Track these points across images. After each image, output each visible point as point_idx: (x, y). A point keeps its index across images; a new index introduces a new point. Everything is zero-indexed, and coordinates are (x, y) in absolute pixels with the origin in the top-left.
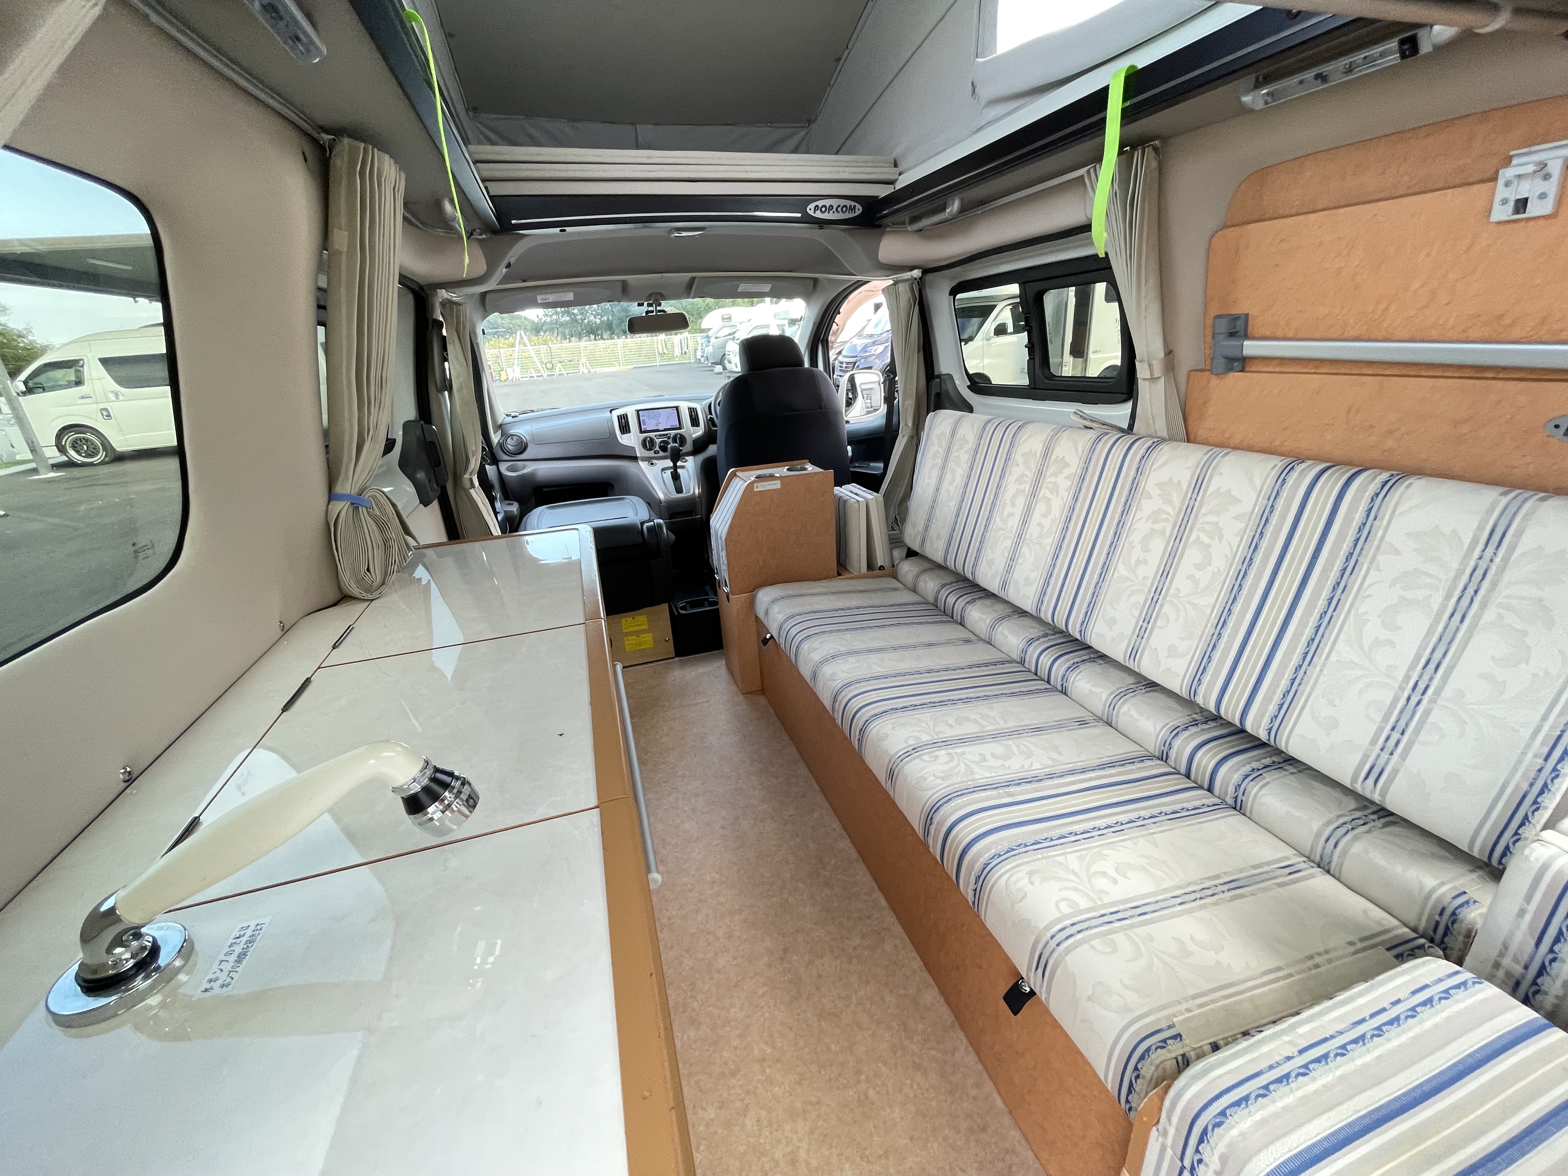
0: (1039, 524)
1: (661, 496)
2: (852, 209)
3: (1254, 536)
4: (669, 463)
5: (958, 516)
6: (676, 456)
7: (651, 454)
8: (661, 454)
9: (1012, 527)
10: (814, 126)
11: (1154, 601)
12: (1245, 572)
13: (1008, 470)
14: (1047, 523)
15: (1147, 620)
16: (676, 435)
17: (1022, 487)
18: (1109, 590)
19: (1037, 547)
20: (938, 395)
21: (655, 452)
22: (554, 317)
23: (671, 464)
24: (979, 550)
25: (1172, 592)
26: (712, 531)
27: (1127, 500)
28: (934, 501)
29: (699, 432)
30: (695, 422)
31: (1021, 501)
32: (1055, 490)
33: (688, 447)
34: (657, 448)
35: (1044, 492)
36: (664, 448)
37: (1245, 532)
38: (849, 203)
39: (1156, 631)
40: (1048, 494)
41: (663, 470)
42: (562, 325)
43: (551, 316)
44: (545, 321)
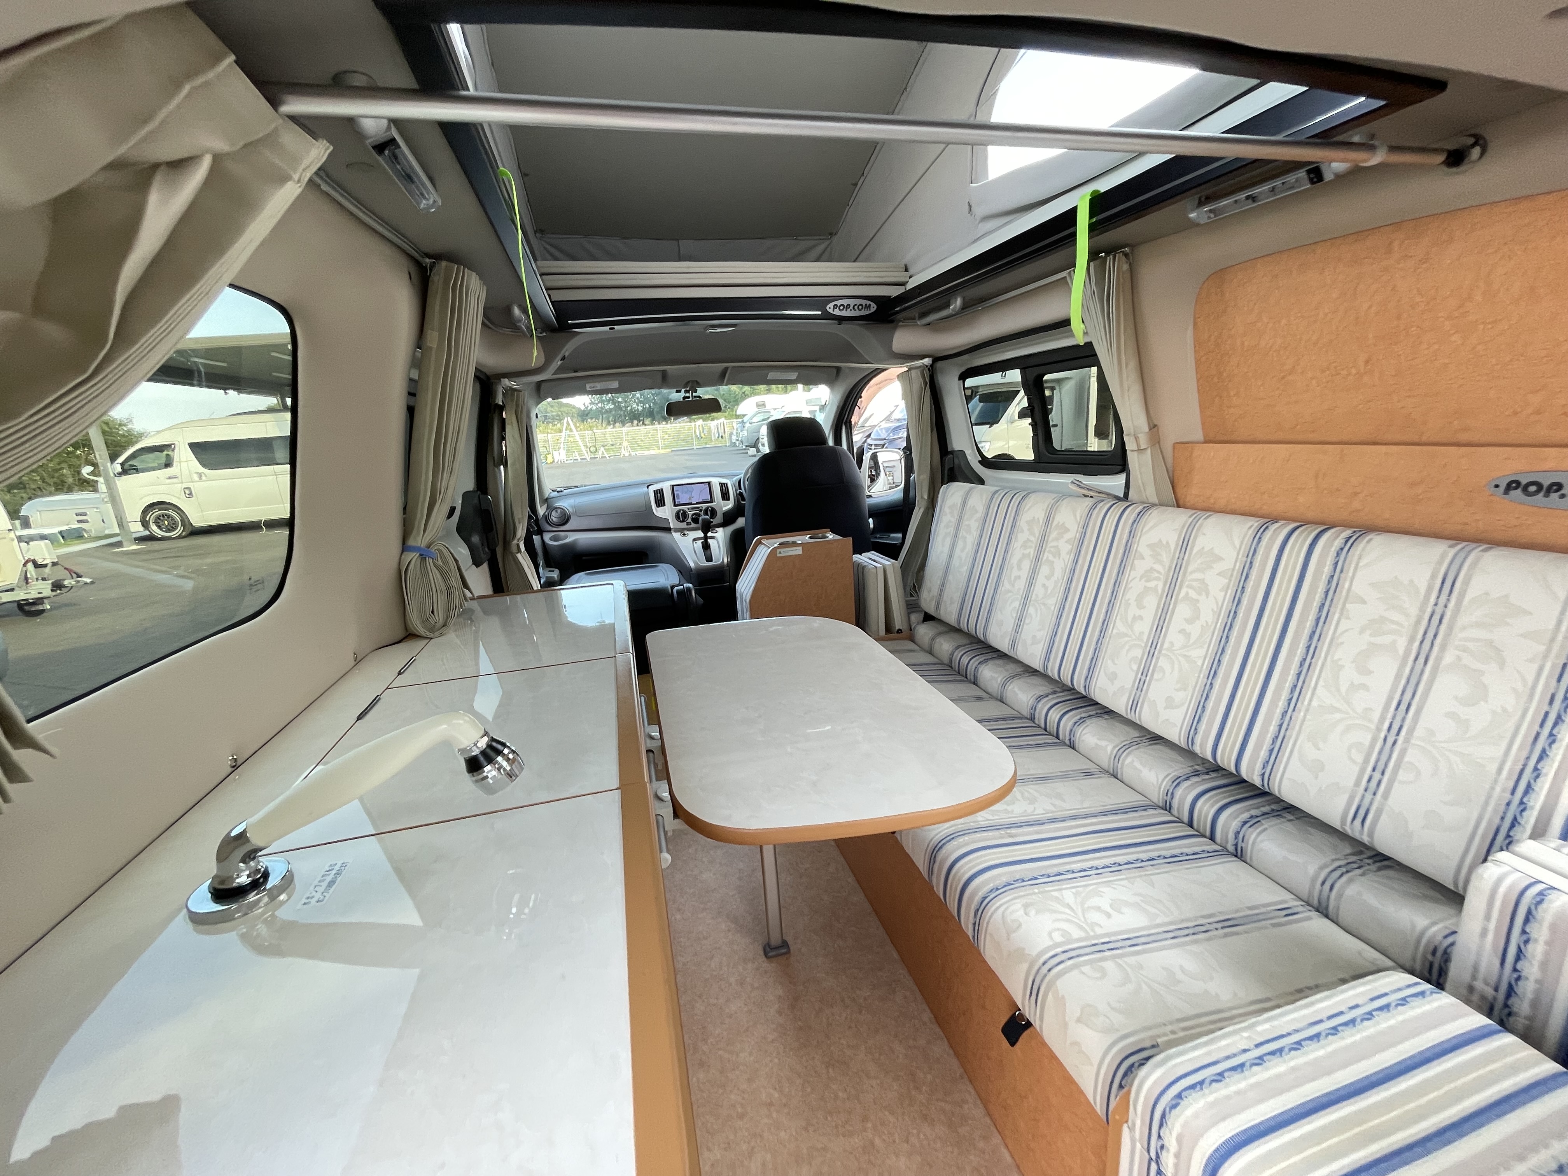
0: (1044, 585)
1: (692, 565)
2: (868, 307)
3: (1237, 590)
4: (700, 534)
5: (969, 580)
6: (707, 527)
7: (684, 525)
8: (693, 525)
9: (1019, 589)
10: (835, 239)
11: (1151, 655)
12: (1231, 625)
13: (1014, 537)
14: (1050, 584)
15: (1145, 673)
16: (708, 508)
17: (1027, 552)
18: (1109, 646)
19: (1043, 607)
20: (952, 470)
21: (688, 524)
22: (600, 405)
23: (702, 535)
24: (989, 612)
25: (1166, 645)
26: (738, 595)
27: (1122, 561)
28: (947, 568)
29: (729, 505)
30: (725, 496)
31: (1026, 565)
32: (1057, 554)
33: (719, 519)
34: (689, 520)
35: (1047, 555)
36: (695, 520)
37: (1228, 588)
38: (864, 302)
39: (1153, 683)
40: (1051, 558)
41: (694, 540)
42: (607, 411)
43: (597, 404)
44: (591, 409)
